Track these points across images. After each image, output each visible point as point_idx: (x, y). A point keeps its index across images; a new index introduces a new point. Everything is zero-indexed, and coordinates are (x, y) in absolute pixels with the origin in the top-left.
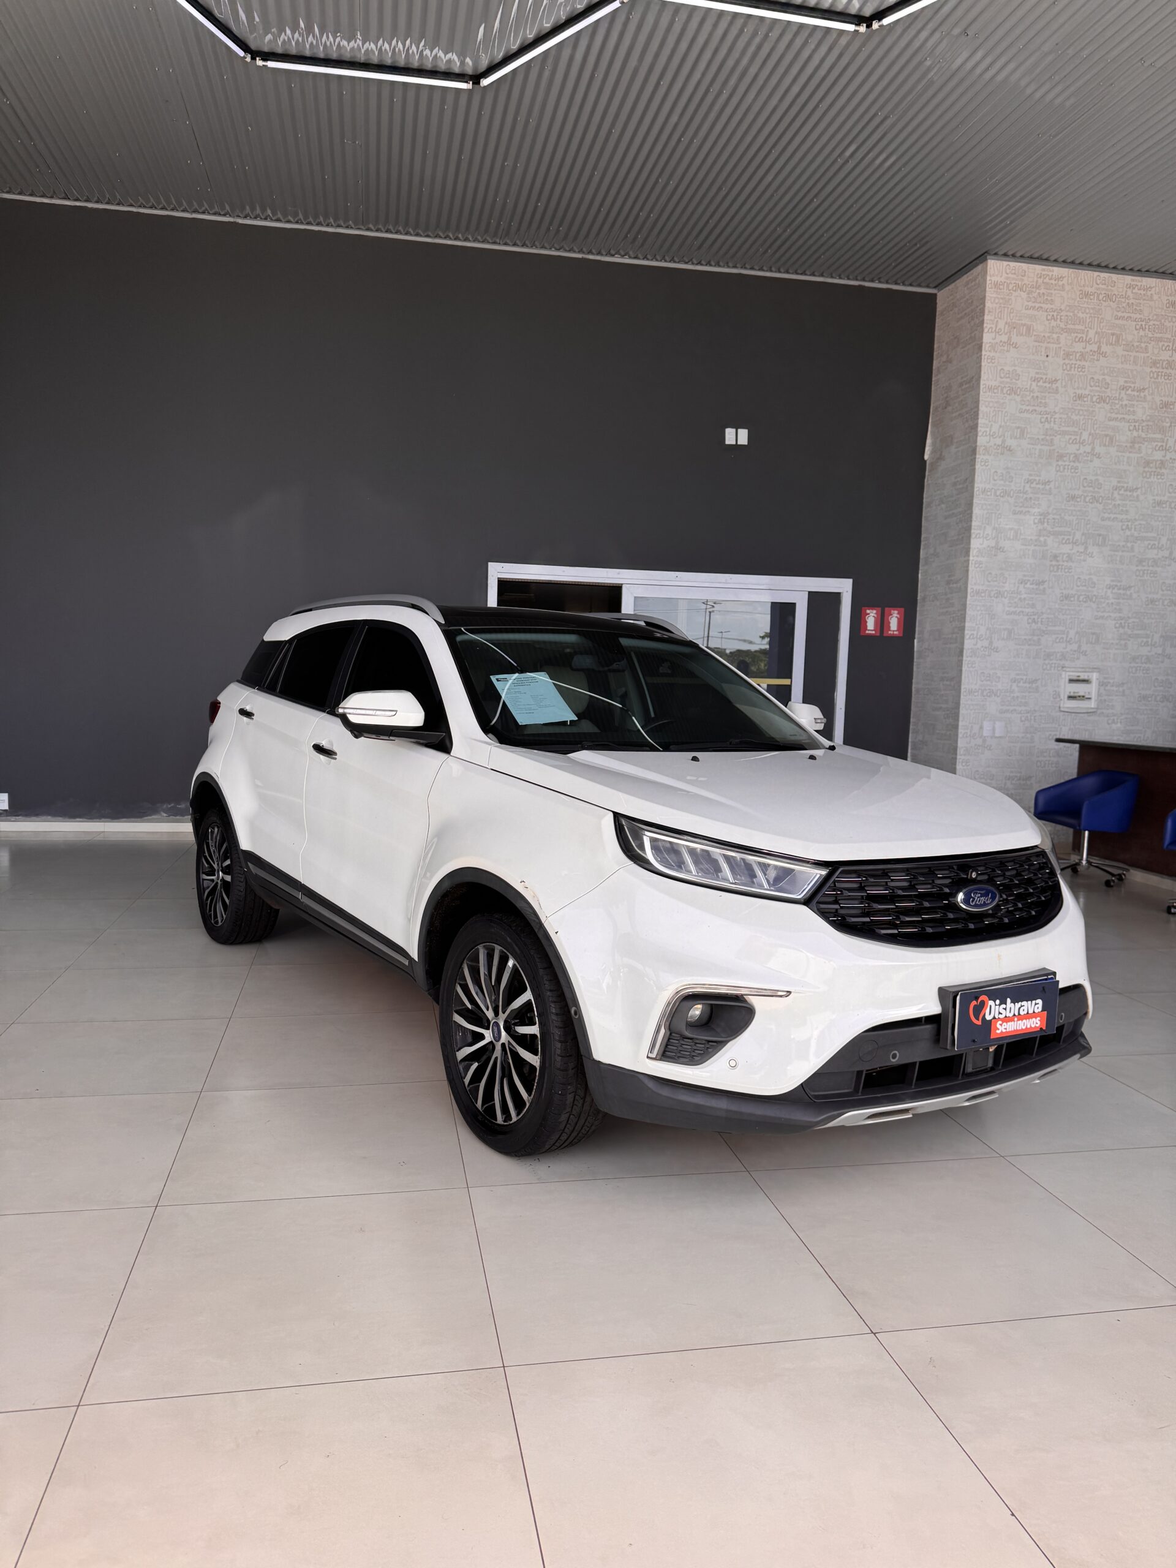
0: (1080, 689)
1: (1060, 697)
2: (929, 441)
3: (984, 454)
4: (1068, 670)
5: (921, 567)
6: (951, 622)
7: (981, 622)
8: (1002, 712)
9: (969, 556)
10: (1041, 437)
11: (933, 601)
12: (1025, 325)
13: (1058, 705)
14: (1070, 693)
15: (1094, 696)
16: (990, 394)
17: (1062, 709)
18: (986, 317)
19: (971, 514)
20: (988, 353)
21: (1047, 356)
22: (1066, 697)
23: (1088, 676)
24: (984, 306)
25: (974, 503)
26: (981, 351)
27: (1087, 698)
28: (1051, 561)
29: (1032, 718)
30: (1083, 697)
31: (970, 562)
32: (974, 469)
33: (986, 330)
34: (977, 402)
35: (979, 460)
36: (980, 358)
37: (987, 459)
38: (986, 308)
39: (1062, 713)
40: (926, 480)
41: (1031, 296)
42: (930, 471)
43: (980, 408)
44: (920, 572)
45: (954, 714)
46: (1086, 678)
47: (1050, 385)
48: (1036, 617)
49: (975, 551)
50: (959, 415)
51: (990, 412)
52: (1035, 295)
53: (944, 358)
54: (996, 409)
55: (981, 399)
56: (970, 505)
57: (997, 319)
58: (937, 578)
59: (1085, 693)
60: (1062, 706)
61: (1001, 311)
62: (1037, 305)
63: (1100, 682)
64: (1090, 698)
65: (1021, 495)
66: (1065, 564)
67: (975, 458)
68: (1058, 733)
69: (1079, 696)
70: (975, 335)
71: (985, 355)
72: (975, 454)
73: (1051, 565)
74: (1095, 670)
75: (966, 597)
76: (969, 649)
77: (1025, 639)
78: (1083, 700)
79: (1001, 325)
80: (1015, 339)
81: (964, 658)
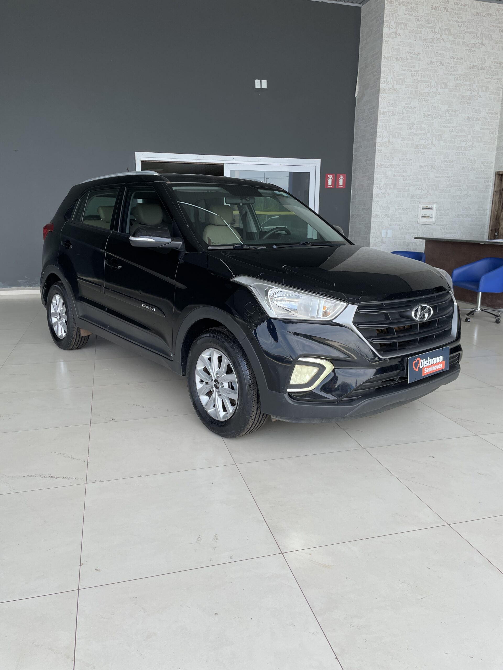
0: (427, 212)
1: (418, 217)
2: (357, 87)
3: (383, 93)
4: (422, 203)
5: (353, 154)
6: (367, 181)
7: (381, 181)
8: (390, 225)
9: (376, 147)
10: (411, 84)
11: (359, 170)
12: (403, 23)
13: (417, 221)
14: (423, 215)
15: (434, 216)
16: (387, 61)
17: (419, 223)
18: (385, 19)
19: (377, 124)
20: (386, 39)
21: (415, 40)
22: (421, 217)
23: (431, 206)
24: (384, 13)
25: (378, 119)
26: (382, 37)
27: (431, 217)
28: (415, 149)
29: (405, 227)
30: (429, 216)
31: (376, 150)
32: (378, 101)
33: (385, 26)
34: (380, 65)
35: (381, 96)
36: (382, 41)
37: (385, 96)
38: (385, 14)
39: (419, 225)
40: (356, 108)
41: (407, 8)
42: (357, 103)
43: (382, 68)
44: (353, 155)
45: (369, 227)
46: (430, 207)
47: (417, 56)
48: (407, 177)
49: (379, 144)
50: (372, 72)
51: (386, 70)
52: (409, 7)
53: (365, 42)
54: (390, 69)
55: (382, 63)
56: (376, 120)
57: (391, 20)
58: (361, 158)
59: (430, 215)
60: (419, 221)
61: (392, 16)
62: (410, 13)
63: (437, 209)
64: (432, 217)
65: (401, 115)
66: (422, 150)
67: (379, 95)
68: (417, 235)
69: (427, 216)
70: (379, 29)
71: (384, 40)
72: (379, 93)
73: (415, 151)
74: (435, 203)
75: (374, 168)
76: (375, 194)
77: (402, 189)
78: (429, 218)
79: (392, 23)
80: (400, 31)
81: (373, 199)
